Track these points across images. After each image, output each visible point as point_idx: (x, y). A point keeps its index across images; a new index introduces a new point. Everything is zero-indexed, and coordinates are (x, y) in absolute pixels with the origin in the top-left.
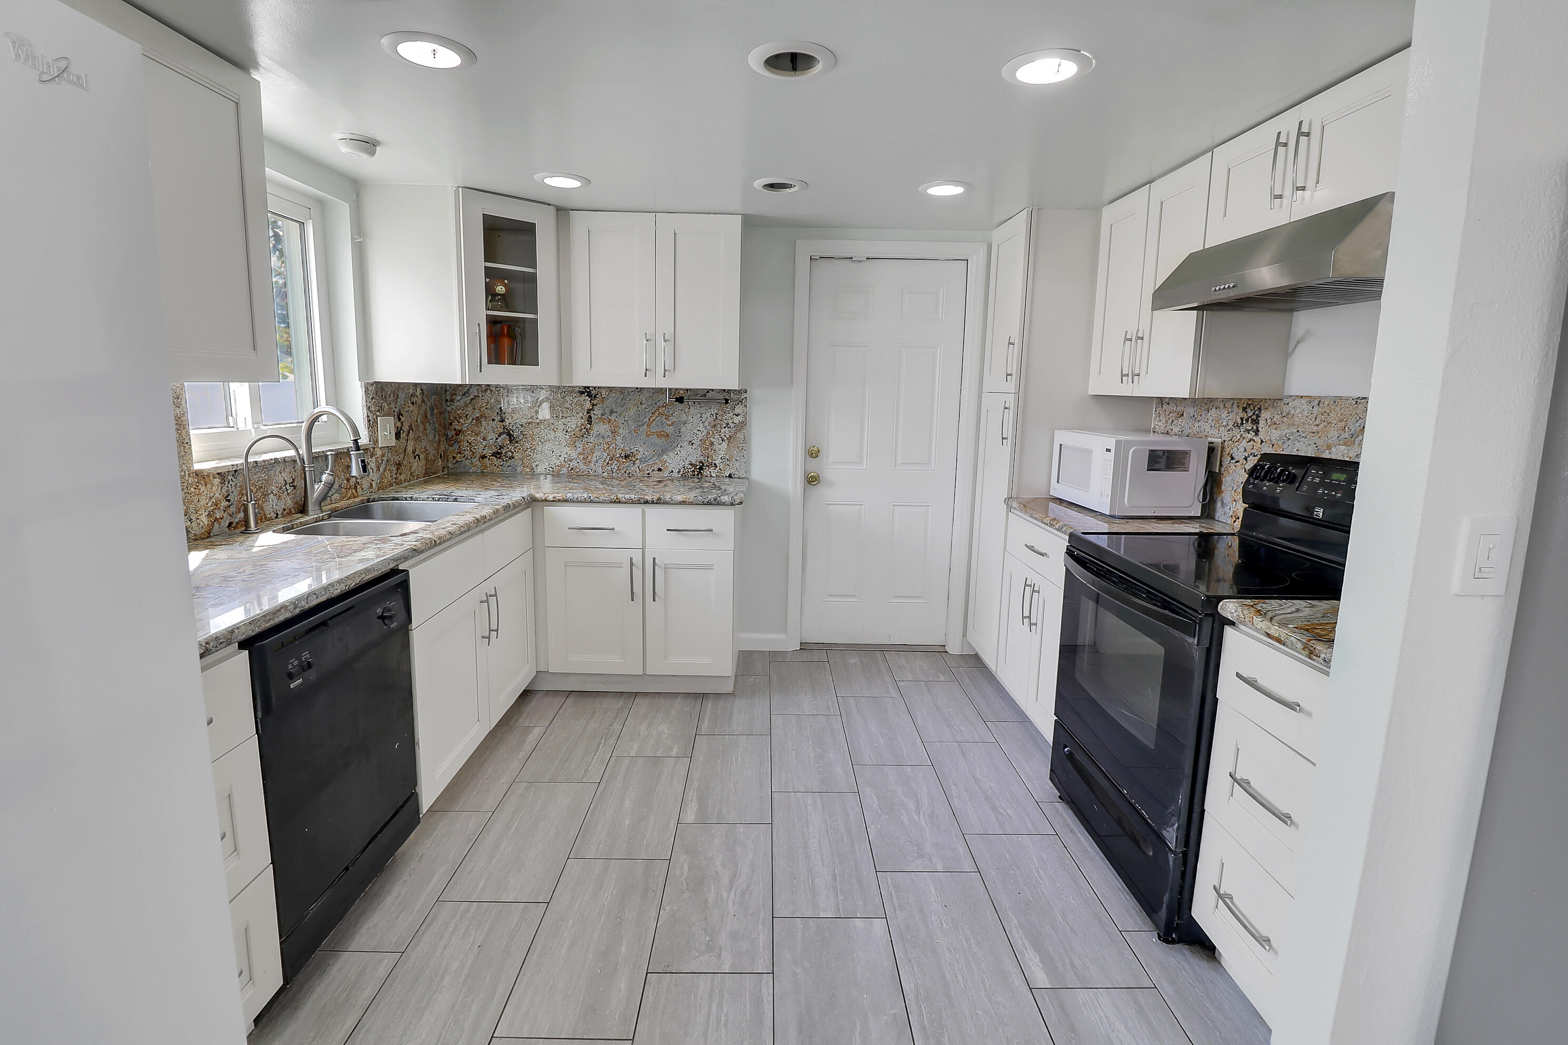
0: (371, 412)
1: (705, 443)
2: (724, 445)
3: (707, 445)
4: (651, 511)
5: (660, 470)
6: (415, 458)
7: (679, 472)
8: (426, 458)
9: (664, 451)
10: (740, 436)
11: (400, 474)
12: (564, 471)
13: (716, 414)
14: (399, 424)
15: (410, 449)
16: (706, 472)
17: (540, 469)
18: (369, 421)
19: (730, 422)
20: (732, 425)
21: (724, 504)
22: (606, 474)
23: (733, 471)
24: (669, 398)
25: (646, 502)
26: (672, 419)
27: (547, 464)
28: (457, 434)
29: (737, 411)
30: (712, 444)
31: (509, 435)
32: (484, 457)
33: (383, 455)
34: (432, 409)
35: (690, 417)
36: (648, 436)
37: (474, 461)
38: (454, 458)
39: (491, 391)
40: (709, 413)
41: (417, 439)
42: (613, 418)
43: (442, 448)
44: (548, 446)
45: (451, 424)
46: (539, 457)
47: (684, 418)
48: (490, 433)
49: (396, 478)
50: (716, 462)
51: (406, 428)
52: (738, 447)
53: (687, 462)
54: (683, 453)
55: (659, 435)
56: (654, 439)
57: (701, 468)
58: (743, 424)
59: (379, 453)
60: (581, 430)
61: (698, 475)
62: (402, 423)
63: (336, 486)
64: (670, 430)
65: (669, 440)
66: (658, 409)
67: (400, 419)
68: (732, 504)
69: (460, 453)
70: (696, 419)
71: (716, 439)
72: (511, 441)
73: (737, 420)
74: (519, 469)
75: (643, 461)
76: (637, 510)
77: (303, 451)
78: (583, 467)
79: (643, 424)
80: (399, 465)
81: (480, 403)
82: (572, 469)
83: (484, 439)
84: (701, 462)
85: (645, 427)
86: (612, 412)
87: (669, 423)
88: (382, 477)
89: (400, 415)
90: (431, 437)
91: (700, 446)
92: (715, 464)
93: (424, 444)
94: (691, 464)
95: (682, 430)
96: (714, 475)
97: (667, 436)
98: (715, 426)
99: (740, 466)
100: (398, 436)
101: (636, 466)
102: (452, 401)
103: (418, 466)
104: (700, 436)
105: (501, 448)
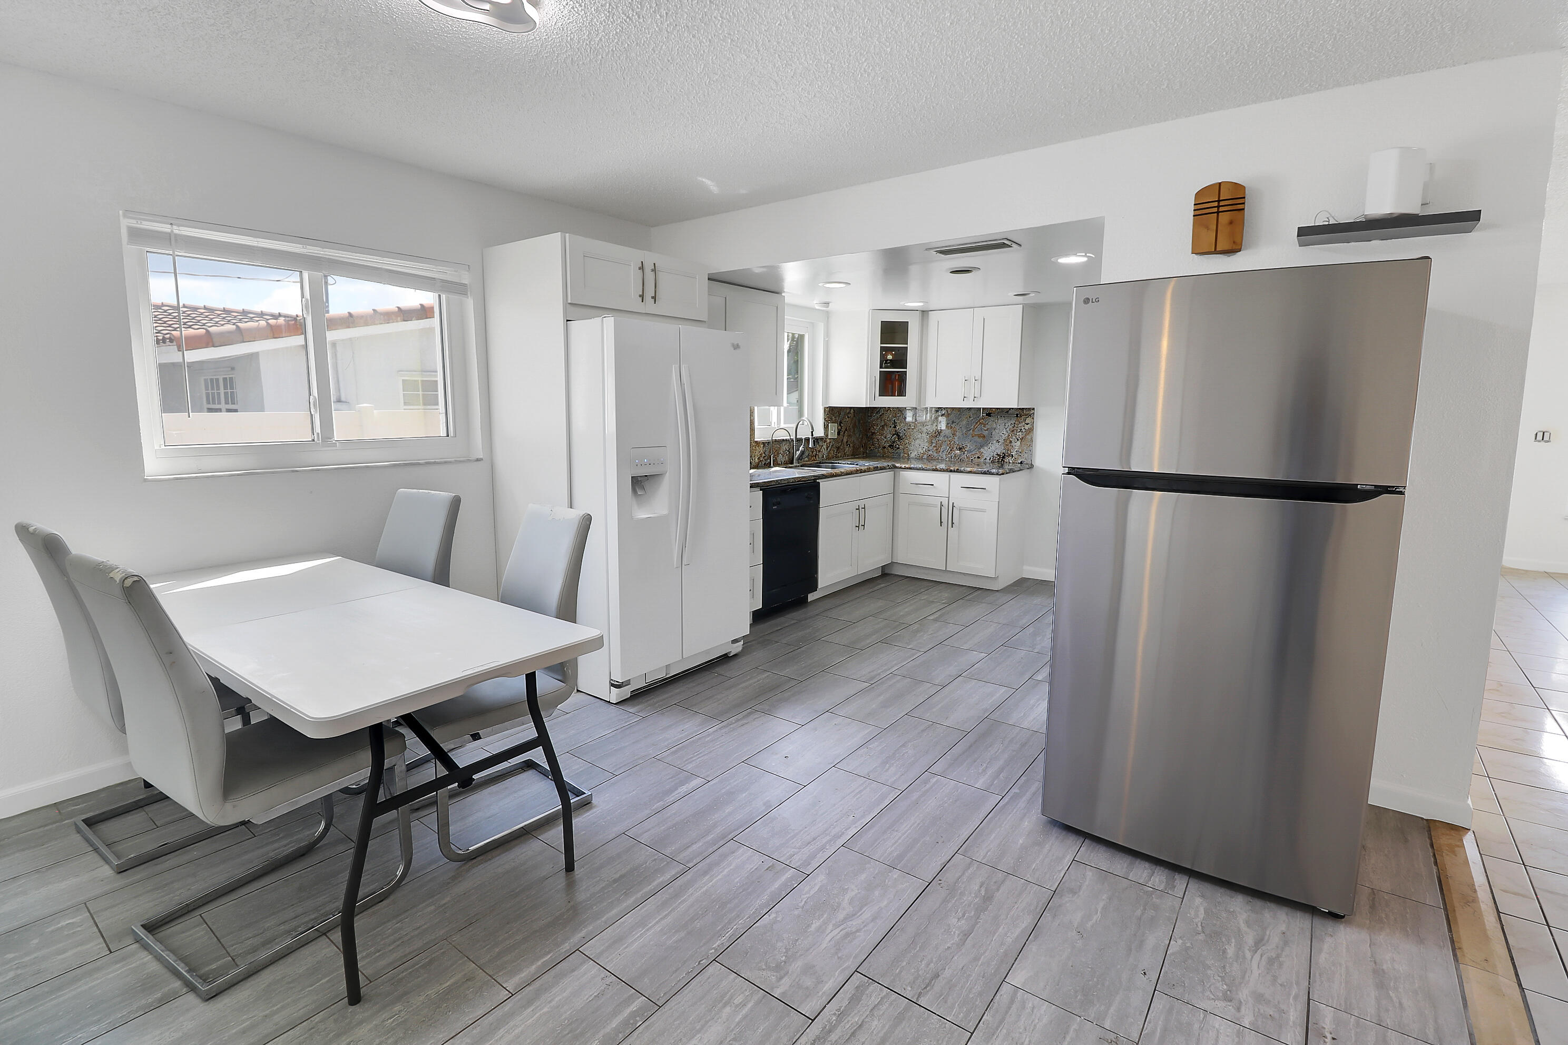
0: (826, 421)
1: (1006, 442)
2: (1019, 443)
3: (1008, 442)
4: (953, 475)
5: (978, 457)
6: (847, 446)
7: (990, 459)
8: (853, 447)
9: (982, 446)
10: (1029, 437)
11: (838, 453)
12: (925, 456)
13: (1014, 423)
14: (840, 428)
15: (845, 440)
16: (1006, 460)
17: (913, 455)
18: (825, 425)
19: (1023, 428)
20: (1024, 430)
21: (993, 474)
22: (948, 459)
23: (1023, 460)
24: (983, 413)
25: (951, 471)
26: (988, 426)
27: (916, 452)
28: (872, 435)
29: (1027, 422)
30: (1011, 442)
31: (898, 436)
32: (884, 447)
33: (830, 442)
34: (859, 422)
35: (998, 426)
36: (973, 437)
37: (879, 449)
38: (870, 448)
39: (891, 410)
40: (1009, 423)
41: (849, 436)
42: (953, 426)
43: (864, 441)
44: (917, 441)
45: (870, 429)
46: (912, 448)
47: (994, 426)
48: (888, 434)
49: (836, 455)
50: (1013, 454)
51: (843, 429)
52: (1027, 445)
53: (995, 453)
54: (993, 448)
55: (979, 436)
56: (976, 438)
57: (1003, 457)
58: (1031, 430)
59: (828, 441)
60: (935, 433)
61: (1001, 461)
62: (841, 427)
63: (806, 454)
64: (986, 433)
65: (985, 439)
66: (979, 421)
67: (840, 425)
68: (997, 474)
69: (873, 445)
70: (1002, 427)
71: (1013, 439)
72: (898, 439)
73: (1027, 427)
74: (902, 455)
75: (969, 451)
76: (946, 475)
77: (793, 437)
78: (935, 454)
79: (970, 430)
80: (838, 448)
81: (885, 417)
82: (929, 456)
83: (885, 438)
84: (1003, 453)
85: (971, 431)
86: (953, 422)
87: (985, 429)
88: (829, 453)
89: (841, 422)
90: (857, 435)
91: (1003, 443)
92: (1012, 455)
93: (853, 439)
94: (997, 455)
95: (993, 433)
96: (1011, 462)
97: (984, 437)
98: (1013, 431)
99: (1028, 456)
100: (839, 433)
101: (965, 455)
102: (871, 416)
103: (848, 450)
104: (1004, 437)
105: (894, 442)
